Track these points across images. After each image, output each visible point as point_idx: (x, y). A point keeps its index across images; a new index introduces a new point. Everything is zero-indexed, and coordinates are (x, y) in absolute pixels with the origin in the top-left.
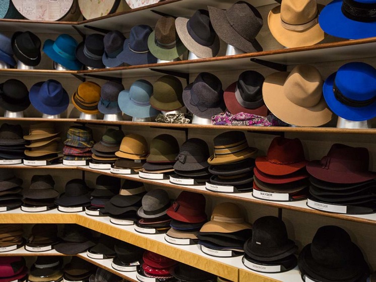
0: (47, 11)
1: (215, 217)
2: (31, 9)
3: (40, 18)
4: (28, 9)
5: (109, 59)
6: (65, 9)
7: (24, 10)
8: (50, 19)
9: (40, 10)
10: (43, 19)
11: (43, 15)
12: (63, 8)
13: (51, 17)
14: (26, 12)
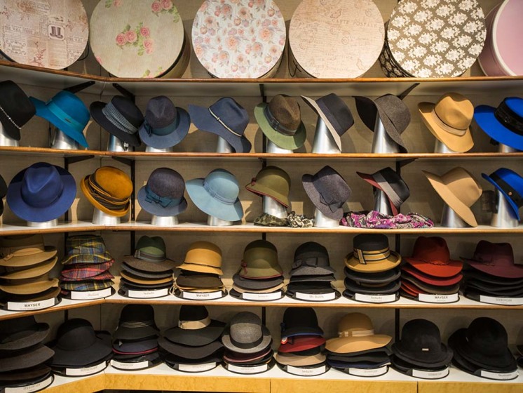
0: (47, 51)
1: (353, 332)
2: (18, 45)
3: (35, 61)
4: (14, 44)
5: (154, 135)
6: (76, 54)
7: (7, 45)
8: (52, 65)
9: (35, 49)
10: (40, 64)
11: (40, 58)
12: (72, 52)
13: (52, 63)
14: (11, 48)
